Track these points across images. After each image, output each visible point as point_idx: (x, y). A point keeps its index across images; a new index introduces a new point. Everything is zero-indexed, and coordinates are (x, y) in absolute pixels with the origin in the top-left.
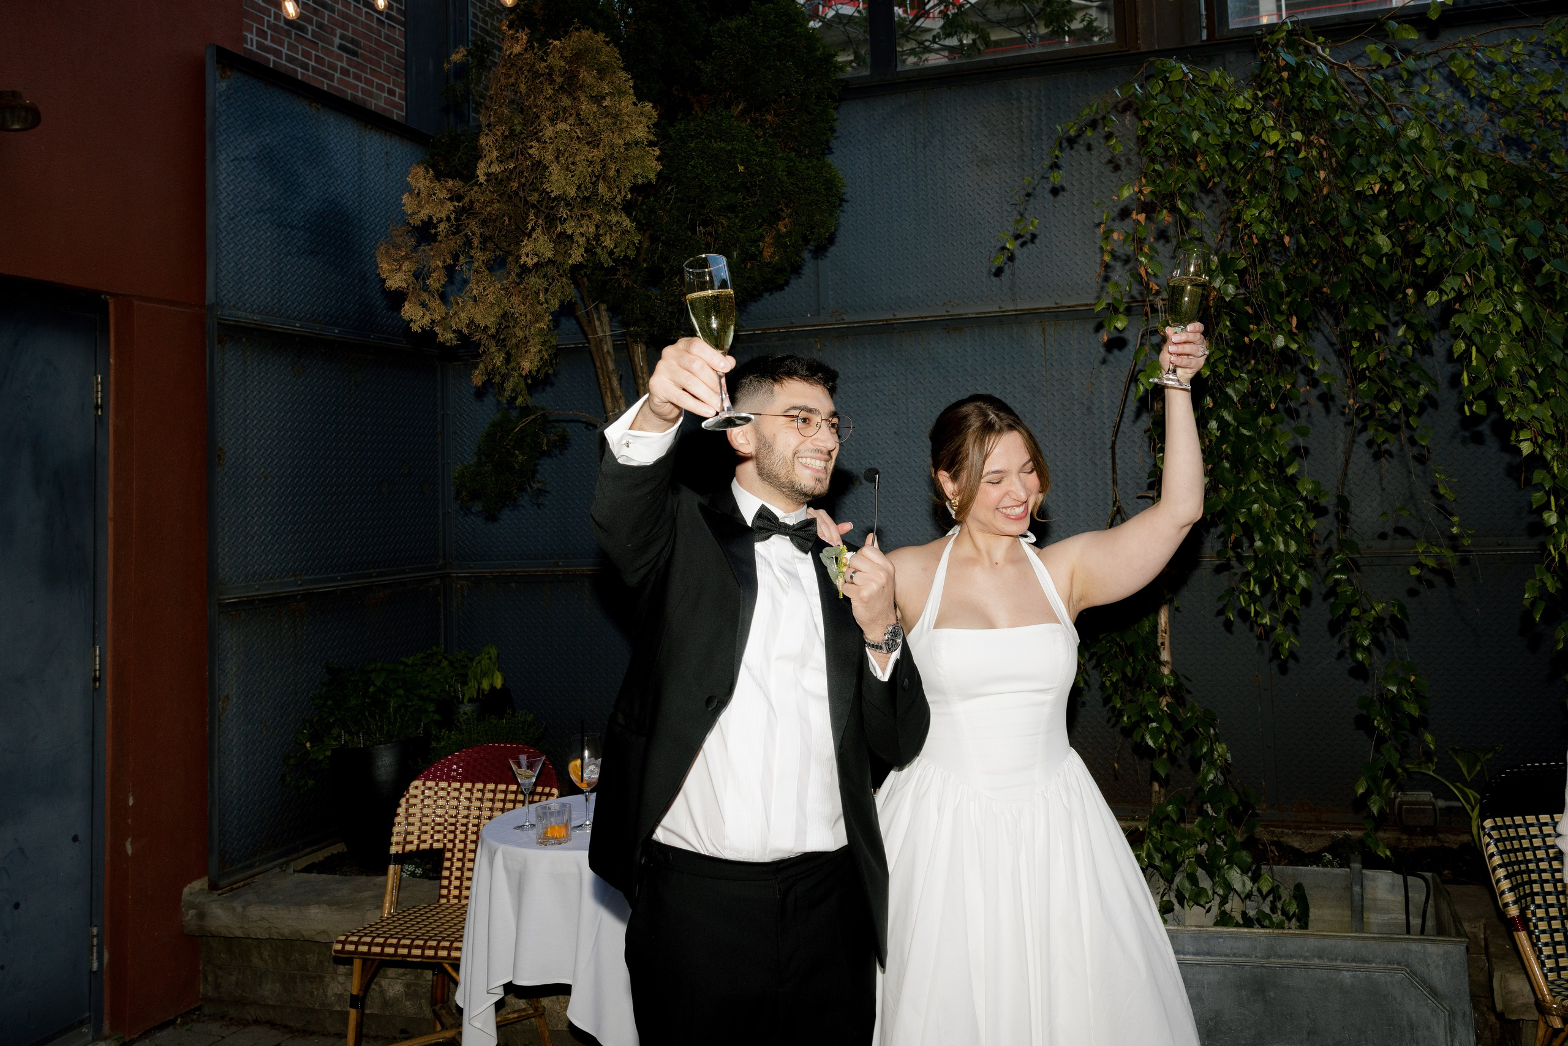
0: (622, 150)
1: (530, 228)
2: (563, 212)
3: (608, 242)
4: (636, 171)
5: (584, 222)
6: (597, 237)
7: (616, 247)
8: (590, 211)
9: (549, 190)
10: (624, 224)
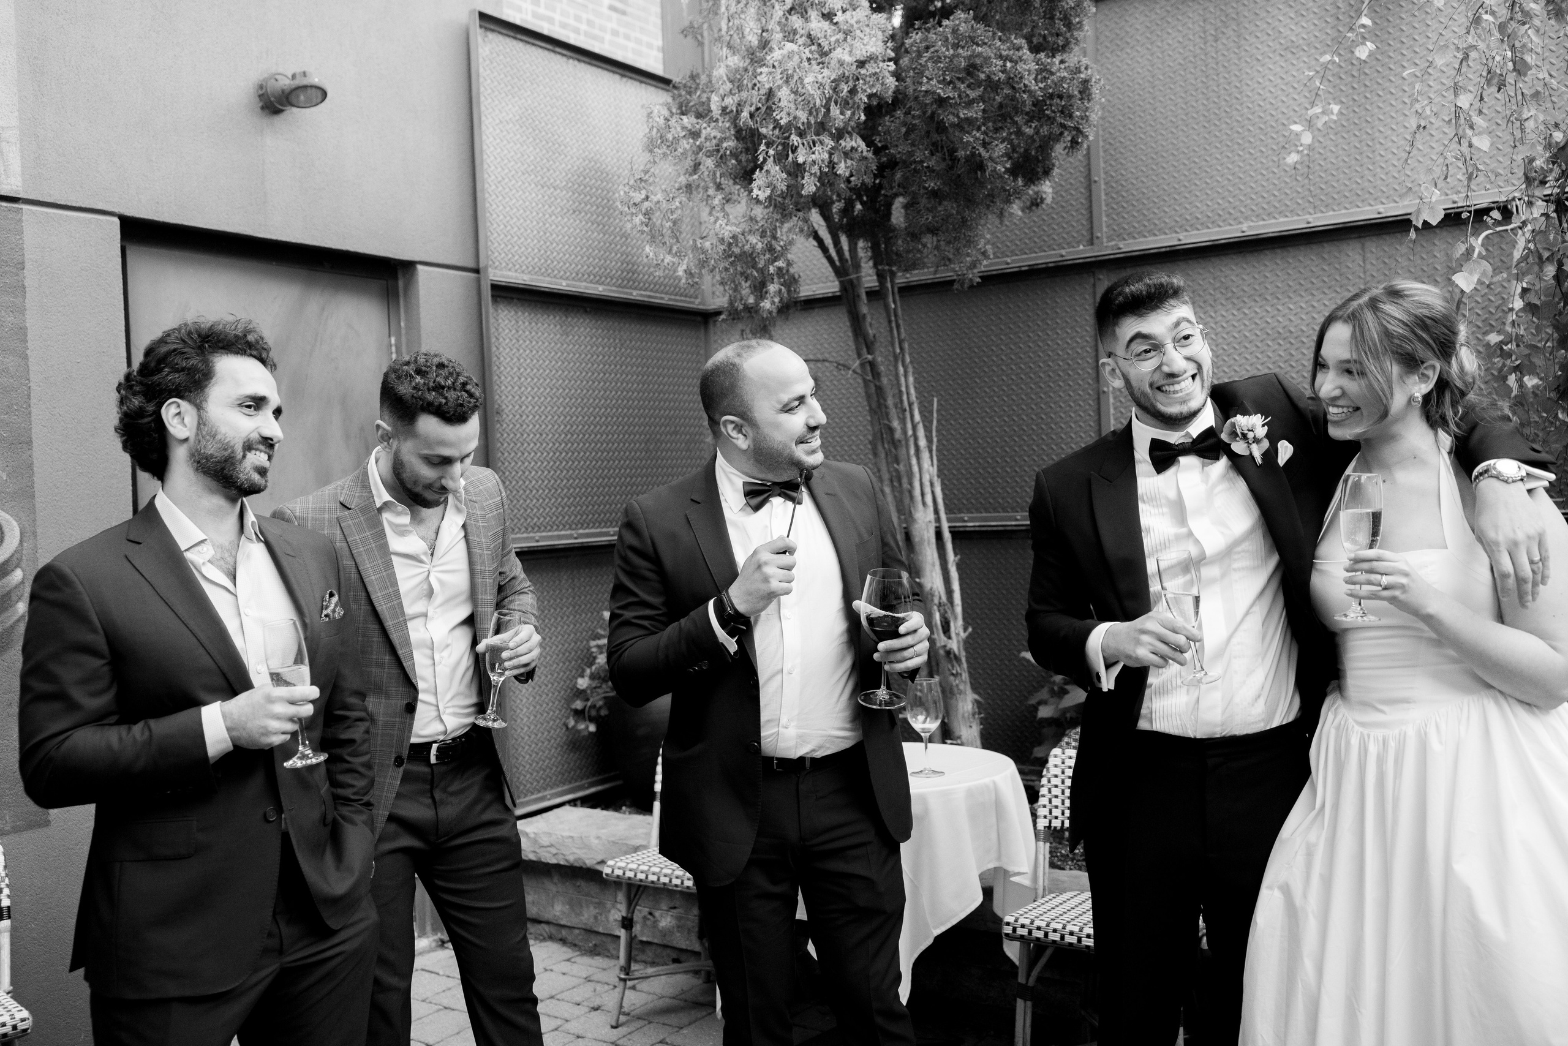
0: (854, 67)
1: (761, 159)
2: (795, 139)
3: (842, 169)
4: (869, 91)
5: (818, 148)
6: (832, 165)
7: (851, 175)
8: (821, 137)
9: (778, 117)
10: (860, 150)
